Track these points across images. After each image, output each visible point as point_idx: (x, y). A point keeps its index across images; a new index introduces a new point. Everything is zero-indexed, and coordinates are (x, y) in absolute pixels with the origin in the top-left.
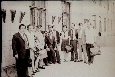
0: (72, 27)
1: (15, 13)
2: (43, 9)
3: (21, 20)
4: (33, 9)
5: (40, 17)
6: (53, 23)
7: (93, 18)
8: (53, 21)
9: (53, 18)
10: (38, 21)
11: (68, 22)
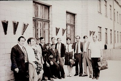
0: (77, 39)
1: (17, 25)
2: (46, 21)
3: (24, 32)
4: (36, 20)
5: (44, 29)
6: (57, 35)
7: (98, 29)
8: (57, 33)
9: (57, 30)
10: (42, 32)
11: (72, 34)
